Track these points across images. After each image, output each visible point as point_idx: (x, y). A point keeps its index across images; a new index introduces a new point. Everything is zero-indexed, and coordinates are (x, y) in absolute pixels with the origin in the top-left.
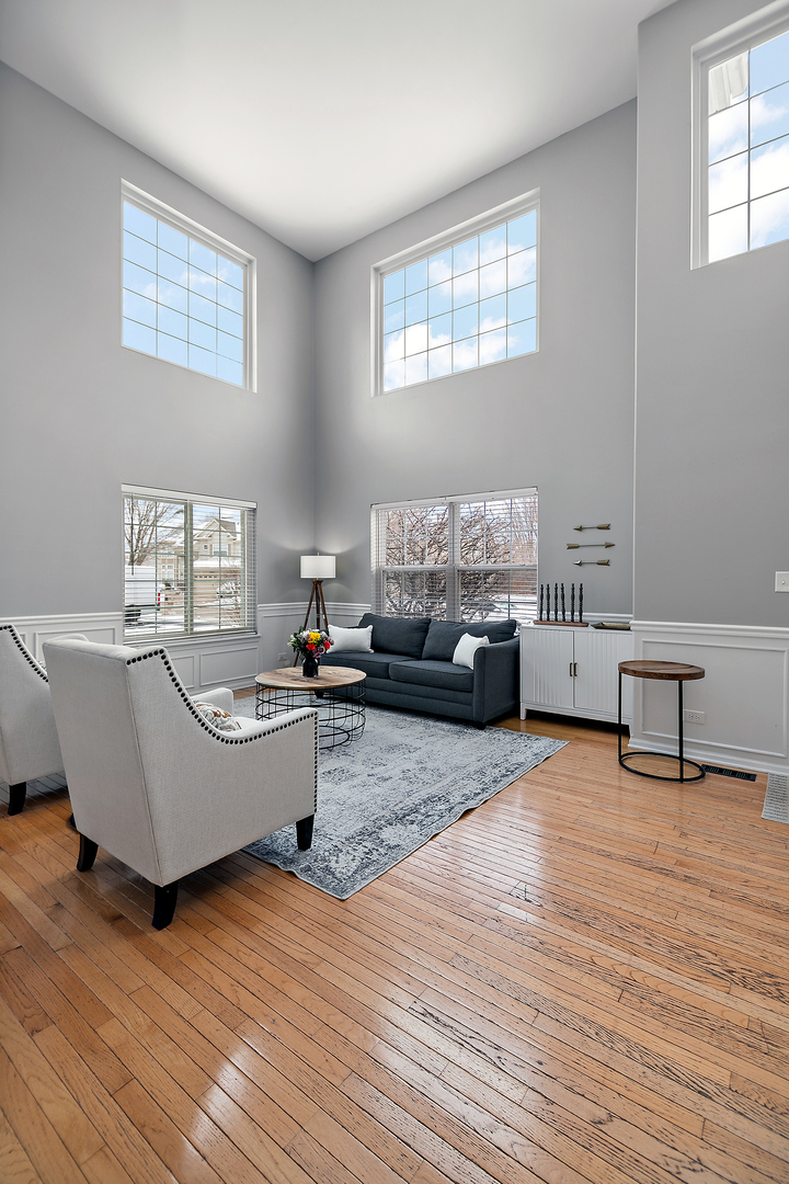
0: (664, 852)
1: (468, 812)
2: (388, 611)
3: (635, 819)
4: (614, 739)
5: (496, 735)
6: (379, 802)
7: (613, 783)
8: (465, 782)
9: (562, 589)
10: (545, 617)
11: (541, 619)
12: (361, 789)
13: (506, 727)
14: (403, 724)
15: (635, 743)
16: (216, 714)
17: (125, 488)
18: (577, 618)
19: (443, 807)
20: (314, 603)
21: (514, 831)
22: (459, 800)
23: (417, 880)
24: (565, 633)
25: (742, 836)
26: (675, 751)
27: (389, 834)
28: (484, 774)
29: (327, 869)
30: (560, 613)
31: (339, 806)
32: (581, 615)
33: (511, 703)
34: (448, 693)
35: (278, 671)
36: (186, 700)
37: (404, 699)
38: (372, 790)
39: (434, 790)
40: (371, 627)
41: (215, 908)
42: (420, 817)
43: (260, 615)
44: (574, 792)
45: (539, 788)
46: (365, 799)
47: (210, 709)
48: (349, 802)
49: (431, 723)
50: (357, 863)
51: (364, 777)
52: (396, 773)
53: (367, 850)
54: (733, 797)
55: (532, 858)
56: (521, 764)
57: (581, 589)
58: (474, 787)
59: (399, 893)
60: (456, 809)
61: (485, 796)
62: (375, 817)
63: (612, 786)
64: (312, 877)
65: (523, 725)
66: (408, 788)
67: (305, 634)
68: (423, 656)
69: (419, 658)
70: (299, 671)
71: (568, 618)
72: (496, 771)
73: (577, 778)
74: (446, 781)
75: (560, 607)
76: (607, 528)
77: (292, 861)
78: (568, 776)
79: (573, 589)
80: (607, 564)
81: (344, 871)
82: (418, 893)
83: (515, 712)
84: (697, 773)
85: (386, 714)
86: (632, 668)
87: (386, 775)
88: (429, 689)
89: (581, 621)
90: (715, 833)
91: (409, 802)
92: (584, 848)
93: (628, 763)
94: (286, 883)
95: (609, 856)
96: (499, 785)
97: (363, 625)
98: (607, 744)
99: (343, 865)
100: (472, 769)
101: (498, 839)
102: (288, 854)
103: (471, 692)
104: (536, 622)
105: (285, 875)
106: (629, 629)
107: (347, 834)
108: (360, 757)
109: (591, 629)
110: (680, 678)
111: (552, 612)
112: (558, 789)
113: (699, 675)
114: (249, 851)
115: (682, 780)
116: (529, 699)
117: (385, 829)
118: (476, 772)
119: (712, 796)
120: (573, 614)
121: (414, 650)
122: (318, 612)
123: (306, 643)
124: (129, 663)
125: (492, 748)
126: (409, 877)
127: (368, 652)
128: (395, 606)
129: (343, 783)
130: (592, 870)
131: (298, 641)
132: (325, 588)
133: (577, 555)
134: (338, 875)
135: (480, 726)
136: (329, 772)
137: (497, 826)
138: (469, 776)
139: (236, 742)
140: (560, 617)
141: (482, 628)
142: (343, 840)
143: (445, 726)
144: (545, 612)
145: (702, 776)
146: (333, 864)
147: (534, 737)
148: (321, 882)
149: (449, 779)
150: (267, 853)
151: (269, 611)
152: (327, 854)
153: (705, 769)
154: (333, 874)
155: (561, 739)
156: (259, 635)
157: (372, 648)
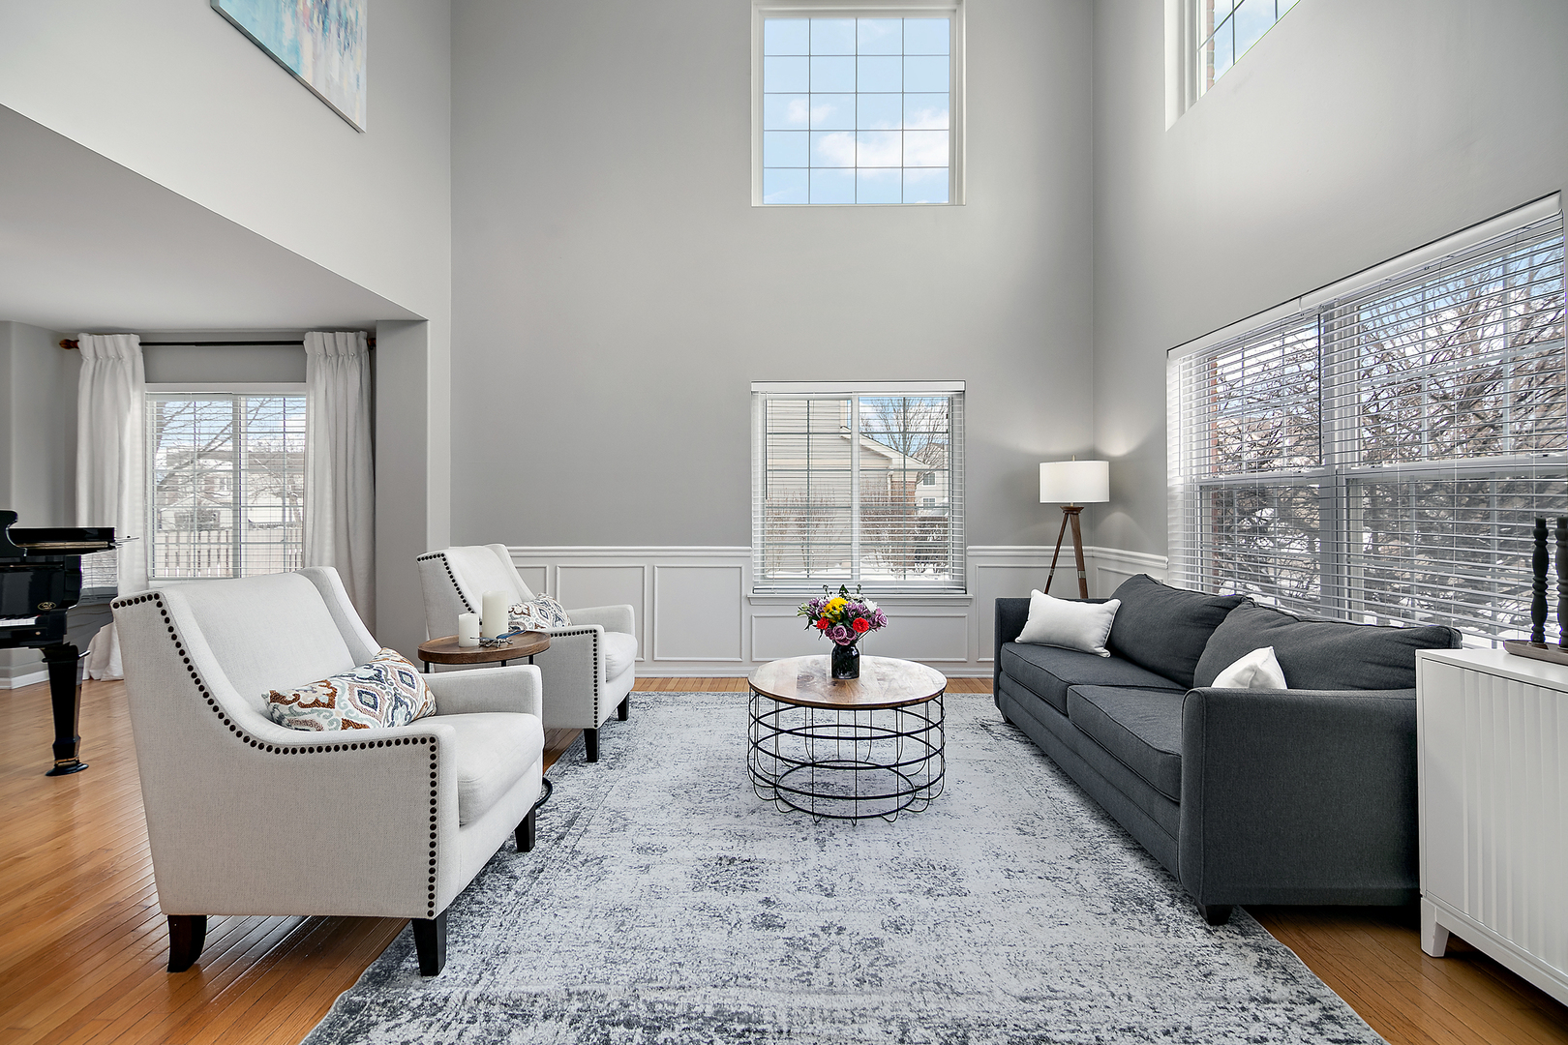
11: (1541, 639)
12: (700, 920)
29: (358, 1032)
38: (704, 933)
40: (1114, 603)
43: (973, 564)
51: (752, 899)
62: (592, 988)
64: (331, 1027)
65: (1429, 974)
103: (1178, 805)
136: (731, 862)
146: (380, 1028)
151: (990, 555)
156: (969, 595)
157: (1107, 647)
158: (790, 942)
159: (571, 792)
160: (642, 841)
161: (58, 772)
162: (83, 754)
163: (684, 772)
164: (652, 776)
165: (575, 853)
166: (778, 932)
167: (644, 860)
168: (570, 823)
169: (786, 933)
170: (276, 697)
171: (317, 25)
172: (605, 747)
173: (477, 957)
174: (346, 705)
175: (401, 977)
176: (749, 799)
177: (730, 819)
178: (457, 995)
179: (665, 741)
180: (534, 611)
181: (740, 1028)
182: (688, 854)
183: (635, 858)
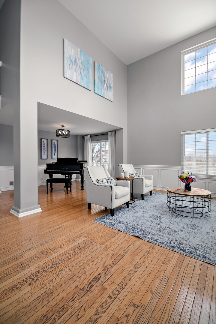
51: (158, 221)
107: (119, 220)
142: (116, 220)
152: (110, 218)
158: (161, 227)
159: (137, 203)
160: (145, 211)
161: (82, 190)
162: (84, 188)
163: (157, 204)
164: (151, 203)
165: (134, 209)
166: (160, 225)
167: (144, 213)
168: (135, 206)
169: (161, 226)
170: (97, 180)
171: (107, 89)
172: (145, 198)
173: (117, 216)
174: (104, 182)
175: (109, 216)
176: (166, 209)
177: (161, 211)
178: (114, 219)
179: (156, 199)
180: (134, 174)
181: (146, 232)
182: (151, 214)
183: (142, 212)
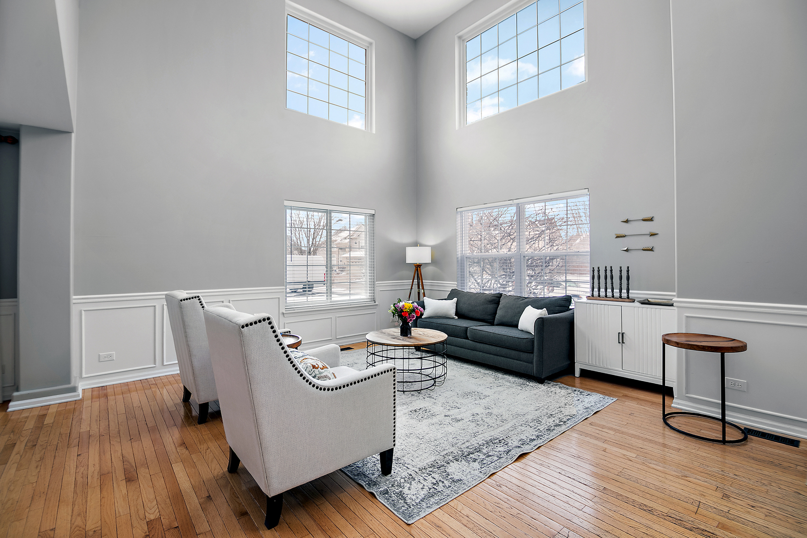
0: (705, 512)
1: (523, 456)
2: (472, 287)
3: (678, 477)
4: (658, 399)
5: (553, 389)
6: (451, 440)
7: (656, 440)
8: (523, 429)
9: (611, 271)
10: (596, 293)
11: (593, 295)
12: (438, 427)
13: (562, 383)
14: (477, 375)
15: (678, 404)
16: (314, 367)
17: (286, 203)
18: (624, 295)
19: (502, 449)
20: (416, 281)
21: (562, 478)
22: (516, 443)
23: (472, 515)
24: (613, 308)
25: (787, 502)
26: (717, 413)
27: (455, 469)
28: (539, 422)
29: (401, 495)
30: (609, 290)
31: (418, 440)
32: (628, 292)
33: (567, 363)
34: (513, 353)
35: (384, 330)
36: (287, 356)
37: (479, 355)
38: (446, 429)
39: (496, 433)
40: (455, 299)
41: (312, 517)
42: (482, 457)
43: (378, 289)
44: (621, 446)
45: (587, 439)
46: (439, 436)
47: (310, 362)
48: (427, 437)
49: (500, 375)
50: (425, 492)
51: (441, 417)
52: (467, 416)
53: (434, 481)
54: (776, 462)
55: (577, 505)
56: (572, 416)
57: (628, 271)
58: (530, 433)
59: (455, 524)
60: (513, 452)
61: (538, 442)
62: (445, 452)
63: (656, 443)
64: (388, 500)
65: (577, 381)
66: (475, 430)
67: (401, 304)
68: (496, 322)
69: (491, 323)
70: (397, 331)
71: (617, 294)
72: (551, 420)
73: (623, 433)
74: (507, 426)
75: (609, 285)
76: (651, 220)
77: (375, 484)
78: (614, 430)
79: (621, 271)
80: (652, 250)
81: (414, 497)
82: (471, 526)
83: (570, 370)
84: (739, 436)
85: (466, 366)
86: (675, 339)
87: (459, 417)
88: (498, 349)
89: (628, 297)
90: (758, 498)
91: (475, 442)
92: (627, 500)
93: (671, 422)
94: (367, 502)
95: (651, 511)
96: (552, 434)
97: (450, 297)
98: (653, 403)
99: (414, 492)
100: (530, 417)
101: (548, 483)
102: (373, 477)
103: (532, 353)
104: (588, 298)
105: (368, 495)
106: (672, 305)
107: (421, 465)
108: (441, 400)
109: (637, 304)
110: (722, 350)
111: (602, 290)
112: (605, 441)
113: (742, 348)
114: (346, 471)
115: (724, 442)
116: (582, 361)
117: (451, 464)
118: (533, 420)
119: (753, 459)
120: (621, 292)
121: (488, 317)
122: (419, 288)
123: (402, 311)
124: (243, 327)
125: (549, 400)
126: (466, 511)
127: (453, 318)
128: (478, 284)
129: (425, 421)
130: (633, 524)
131: (396, 309)
132: (424, 271)
133: (624, 243)
134: (409, 501)
135: (541, 381)
136: (415, 411)
137: (548, 471)
138: (526, 424)
139: (328, 390)
140: (609, 294)
141: (543, 302)
142: (417, 470)
143: (511, 379)
144: (596, 290)
145: (745, 439)
146: (406, 491)
147: (586, 393)
148: (394, 505)
149: (510, 425)
150: (358, 475)
151: (384, 285)
152: (402, 480)
153: (748, 433)
154: (405, 499)
155: (610, 395)
156: (376, 303)
157: (456, 315)
